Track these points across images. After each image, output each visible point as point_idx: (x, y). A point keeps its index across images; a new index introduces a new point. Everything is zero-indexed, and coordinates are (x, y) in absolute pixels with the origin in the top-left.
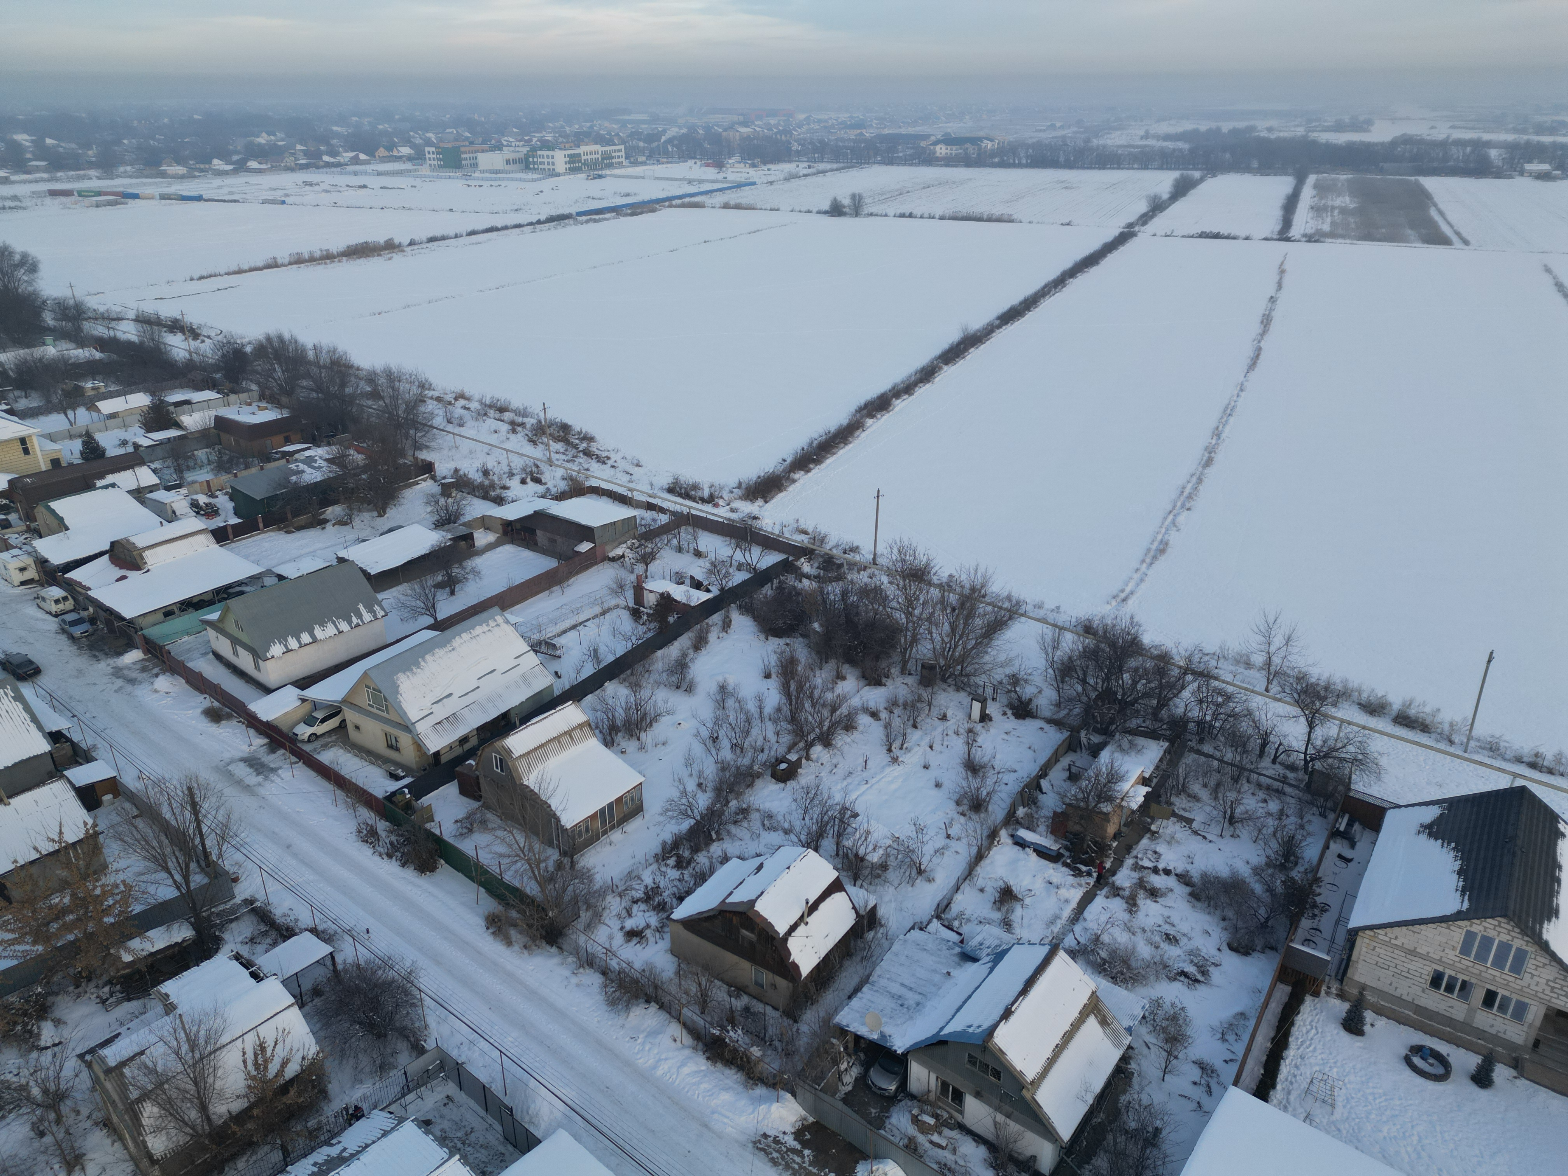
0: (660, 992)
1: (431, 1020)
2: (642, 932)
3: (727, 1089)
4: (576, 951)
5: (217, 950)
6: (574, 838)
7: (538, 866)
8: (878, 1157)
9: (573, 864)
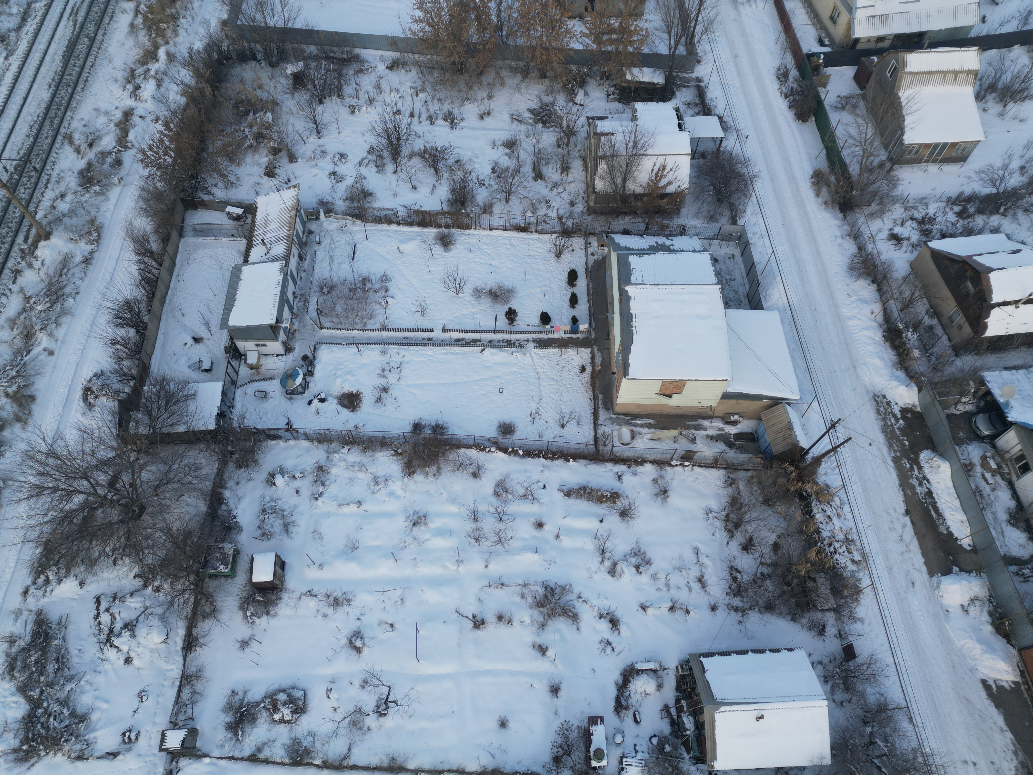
0: (885, 282)
1: (749, 210)
2: (902, 240)
3: (882, 359)
4: (853, 225)
5: (670, 99)
6: (904, 153)
7: (868, 157)
8: (942, 456)
9: (891, 169)
